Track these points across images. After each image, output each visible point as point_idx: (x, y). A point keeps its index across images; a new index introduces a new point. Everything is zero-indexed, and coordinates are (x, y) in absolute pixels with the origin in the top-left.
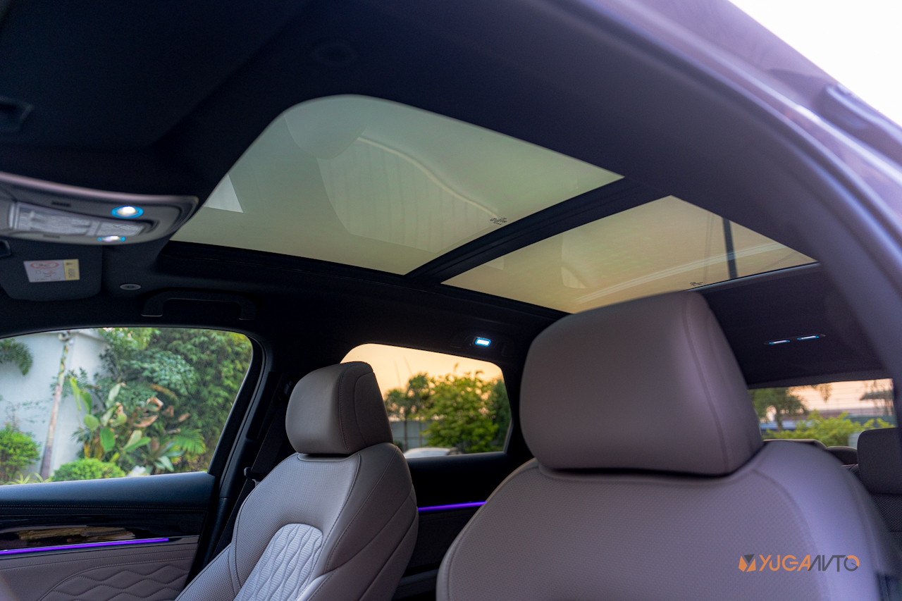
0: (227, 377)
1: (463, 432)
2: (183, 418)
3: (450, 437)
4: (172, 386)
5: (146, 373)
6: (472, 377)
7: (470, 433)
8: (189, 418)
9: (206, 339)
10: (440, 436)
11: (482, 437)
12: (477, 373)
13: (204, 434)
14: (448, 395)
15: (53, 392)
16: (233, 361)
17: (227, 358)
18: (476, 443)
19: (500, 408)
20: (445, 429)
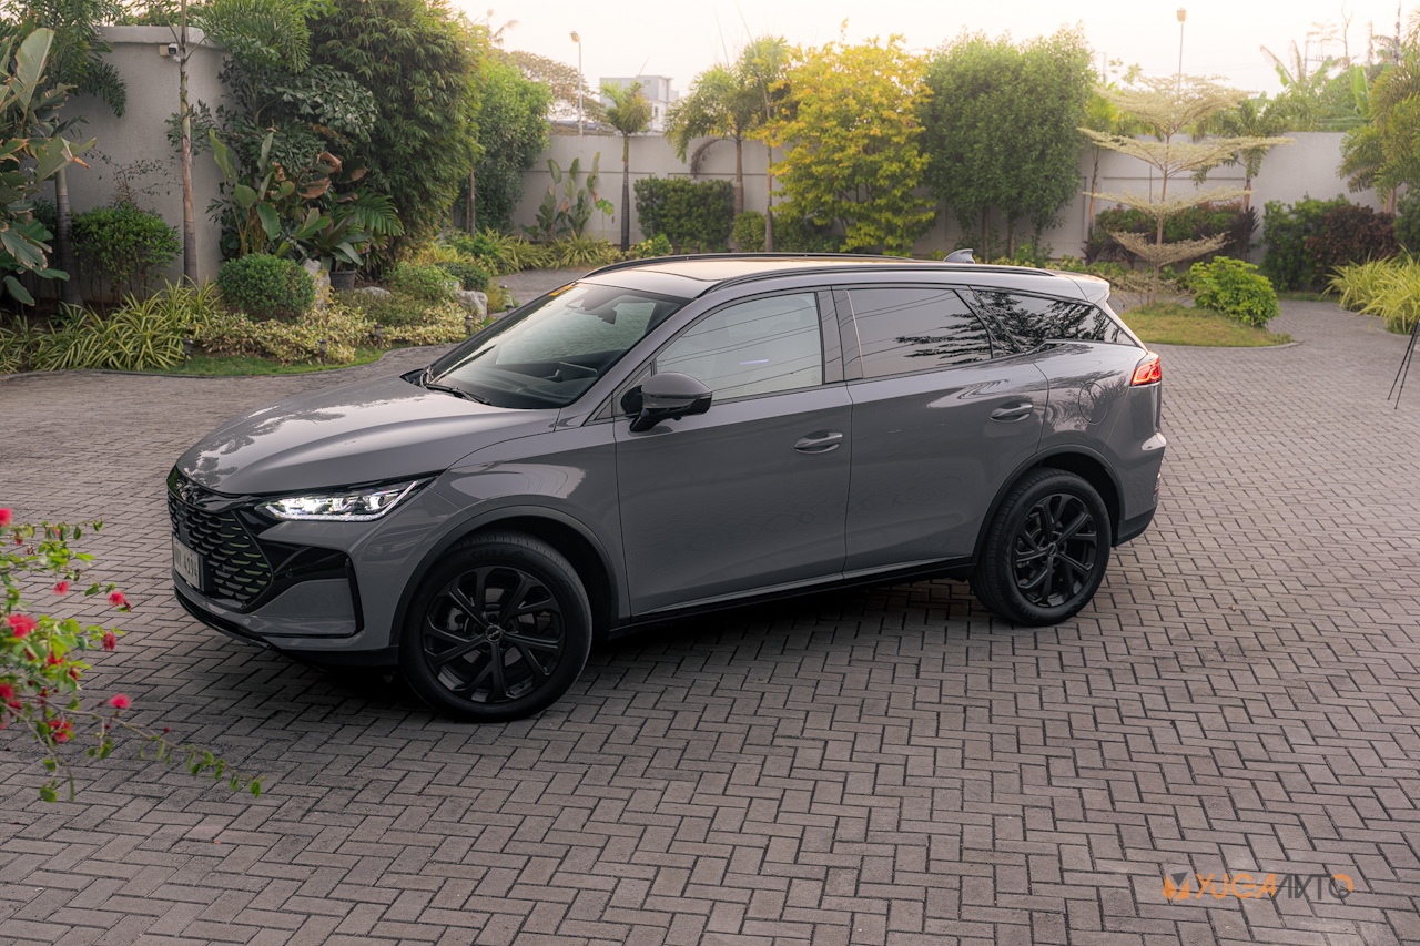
0: (424, 104)
1: (856, 168)
2: (358, 175)
3: (832, 180)
4: (348, 129)
5: (306, 109)
6: (883, 45)
7: (873, 171)
8: (369, 174)
9: (383, 36)
10: (811, 176)
11: (895, 179)
12: (893, 40)
13: (396, 201)
14: (828, 94)
15: (176, 148)
16: (429, 72)
17: (417, 66)
18: (883, 191)
19: (936, 118)
20: (819, 163)
